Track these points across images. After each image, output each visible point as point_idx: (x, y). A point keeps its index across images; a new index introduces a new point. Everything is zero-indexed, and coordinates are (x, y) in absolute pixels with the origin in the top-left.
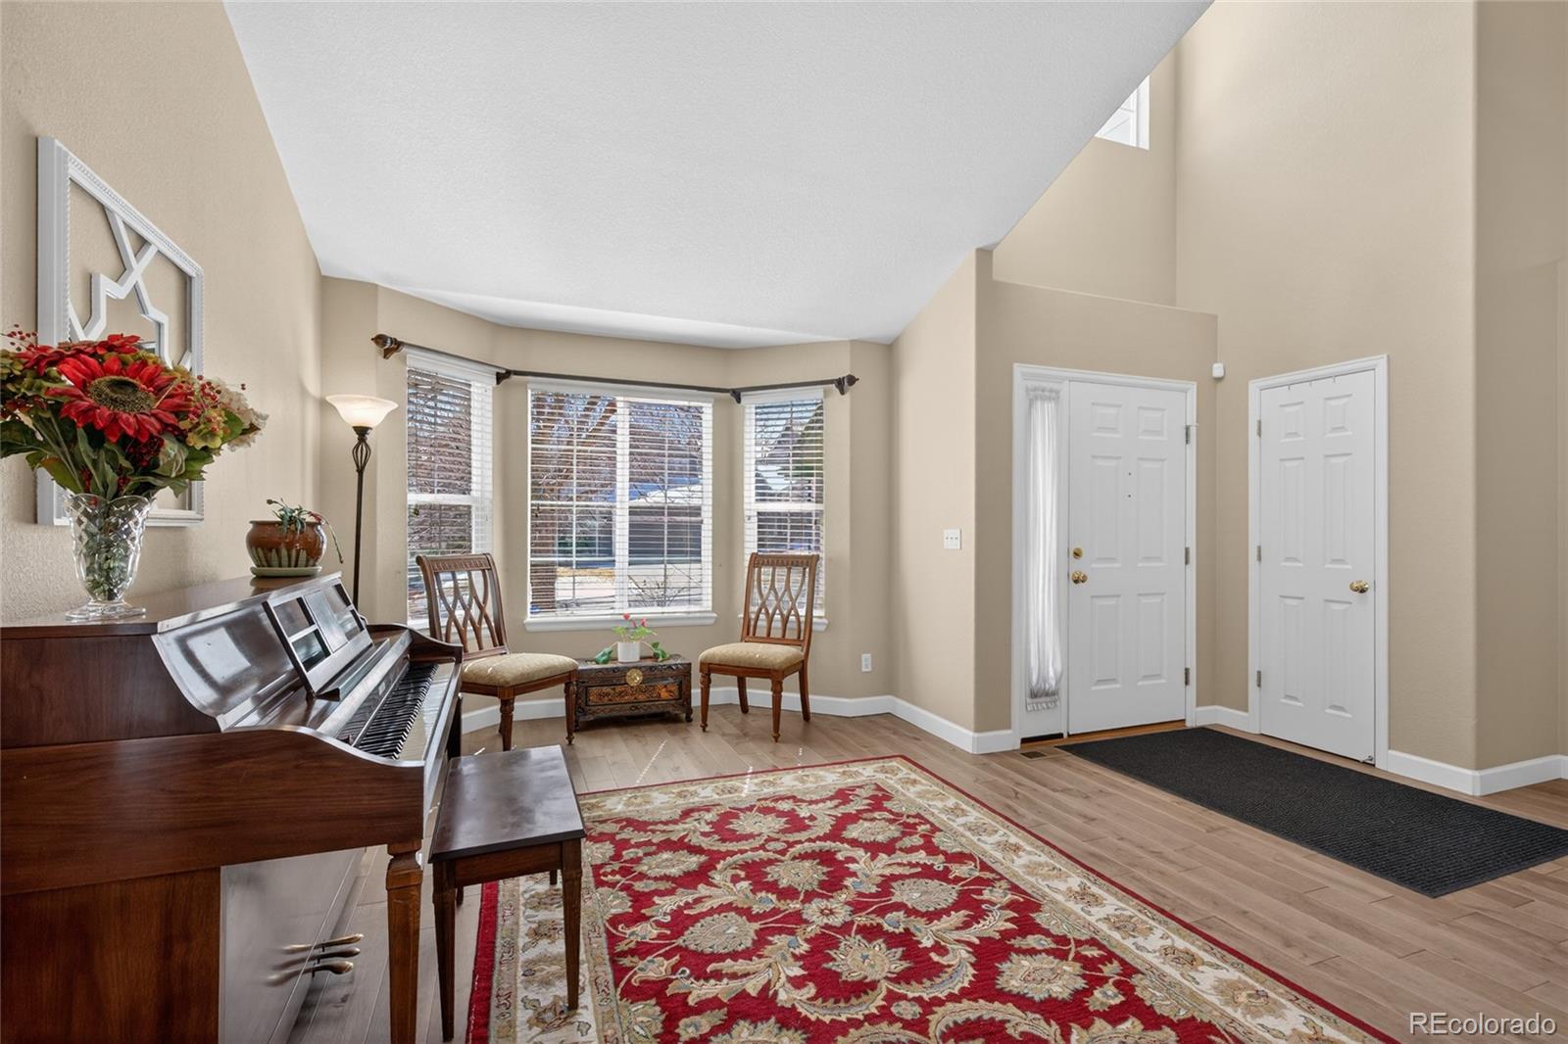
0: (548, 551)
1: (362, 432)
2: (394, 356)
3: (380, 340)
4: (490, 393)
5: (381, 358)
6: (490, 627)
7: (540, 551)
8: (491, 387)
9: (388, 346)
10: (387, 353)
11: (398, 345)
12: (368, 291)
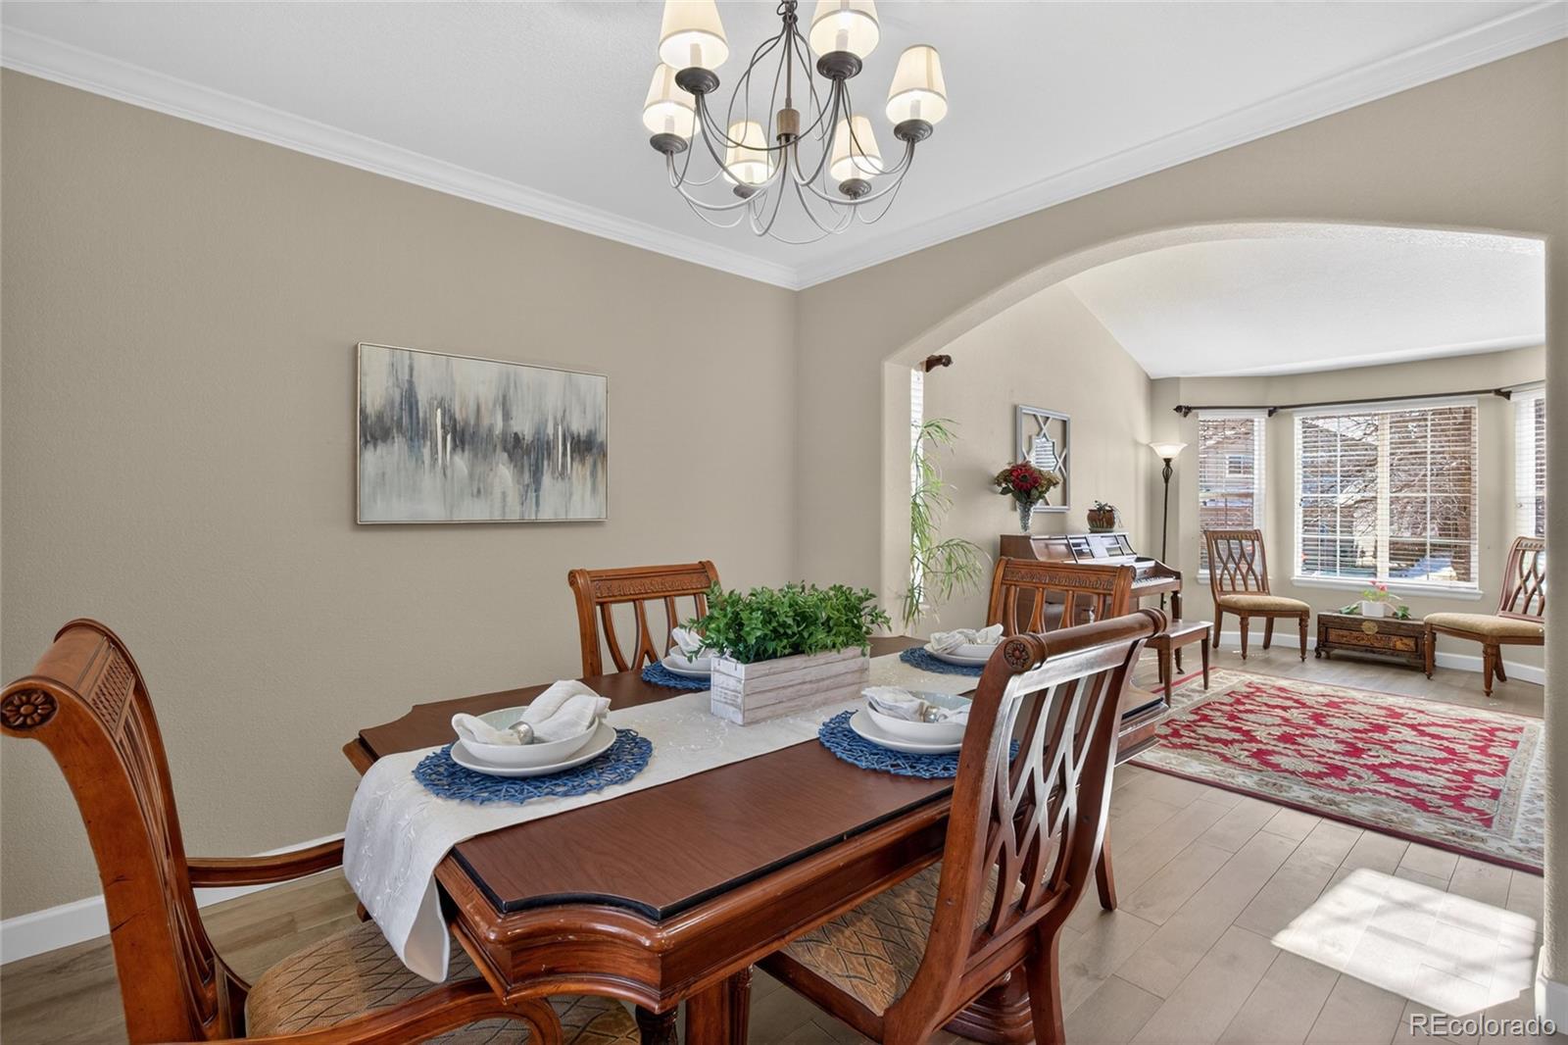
0: (1315, 531)
1: (1168, 461)
2: (1190, 415)
3: (1178, 409)
4: (1263, 423)
5: (1182, 418)
6: (1256, 579)
7: (1309, 531)
8: (1263, 420)
9: (1184, 410)
10: (1186, 415)
11: (1189, 409)
12: (1175, 381)
